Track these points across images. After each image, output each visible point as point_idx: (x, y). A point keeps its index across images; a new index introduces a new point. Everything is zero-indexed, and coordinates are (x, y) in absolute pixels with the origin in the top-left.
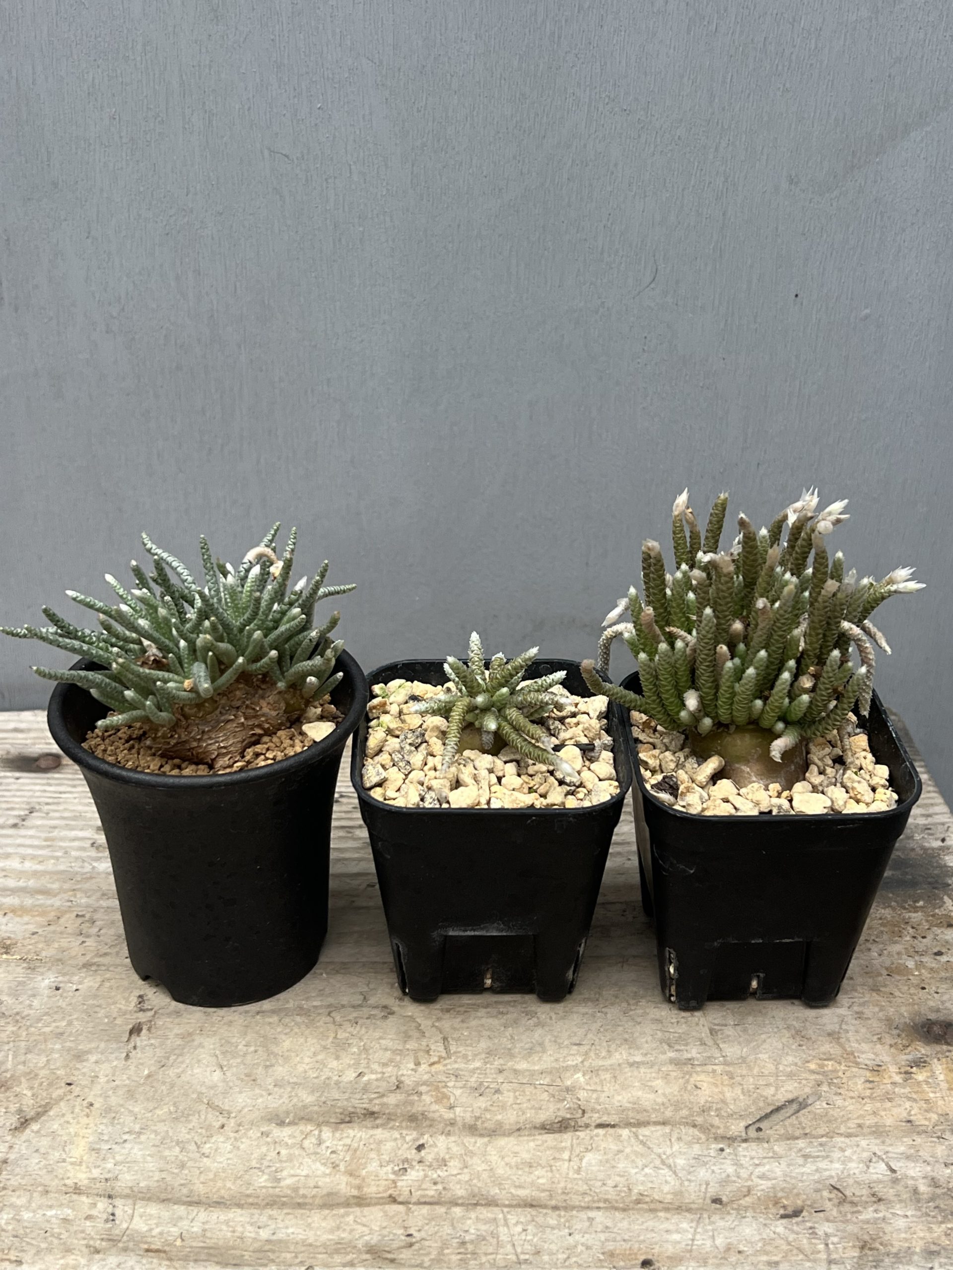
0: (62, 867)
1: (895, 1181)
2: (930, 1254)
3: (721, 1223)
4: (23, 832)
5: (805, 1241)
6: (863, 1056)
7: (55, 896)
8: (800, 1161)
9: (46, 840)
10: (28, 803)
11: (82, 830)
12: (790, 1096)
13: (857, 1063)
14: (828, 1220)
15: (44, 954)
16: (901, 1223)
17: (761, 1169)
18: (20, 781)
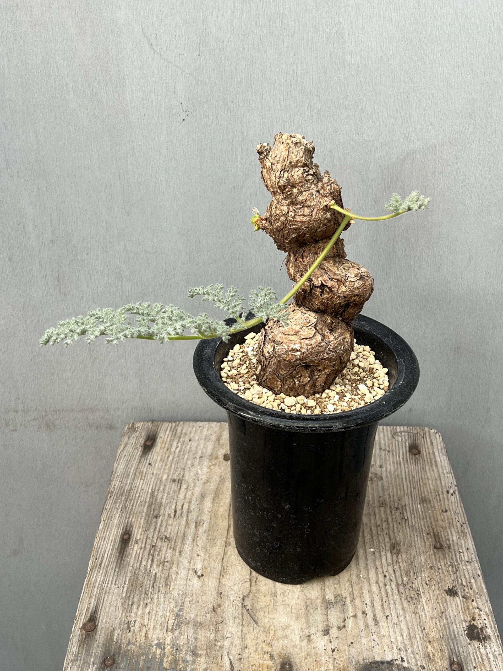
1: (223, 637)
2: (196, 639)
3: (213, 593)
5: (204, 610)
6: (276, 642)
8: (234, 616)
12: (260, 619)
13: (273, 640)
14: (211, 617)
16: (208, 635)
17: (231, 606)
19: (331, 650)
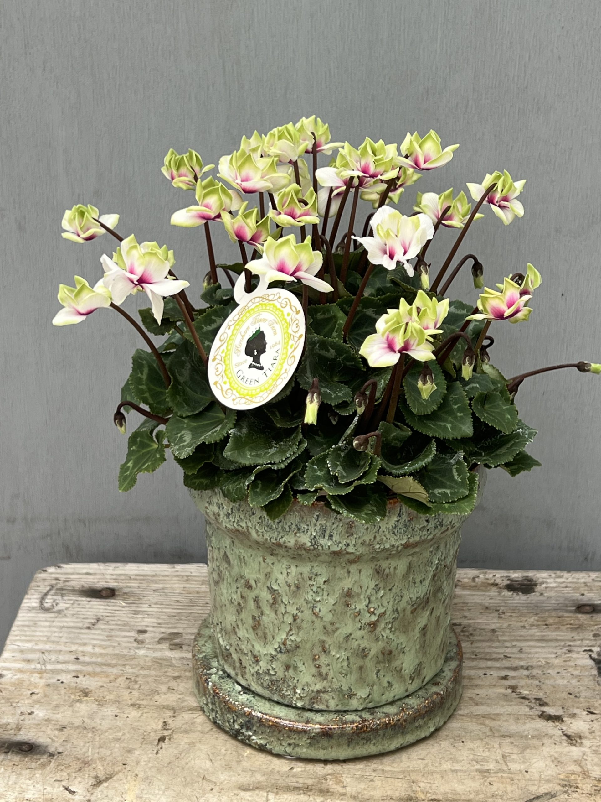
0: (117, 652)
4: (93, 631)
6: (594, 773)
7: (113, 667)
9: (107, 636)
10: (96, 616)
11: (129, 631)
13: (590, 777)
15: (108, 698)
18: (91, 603)
19: (590, 715)
